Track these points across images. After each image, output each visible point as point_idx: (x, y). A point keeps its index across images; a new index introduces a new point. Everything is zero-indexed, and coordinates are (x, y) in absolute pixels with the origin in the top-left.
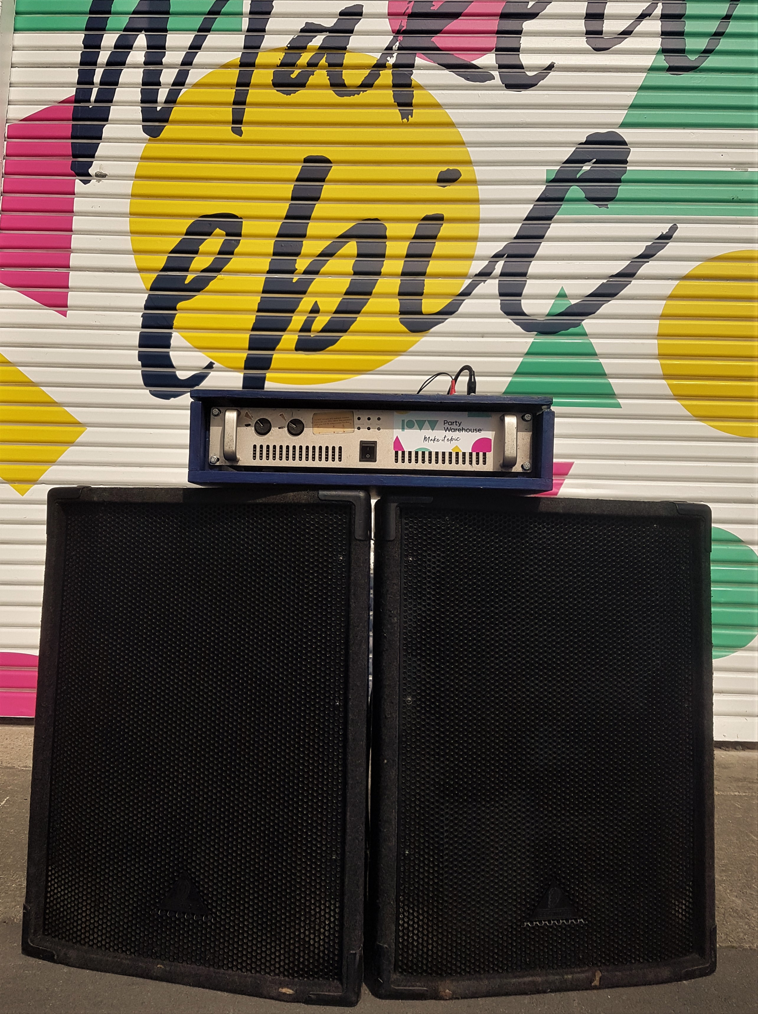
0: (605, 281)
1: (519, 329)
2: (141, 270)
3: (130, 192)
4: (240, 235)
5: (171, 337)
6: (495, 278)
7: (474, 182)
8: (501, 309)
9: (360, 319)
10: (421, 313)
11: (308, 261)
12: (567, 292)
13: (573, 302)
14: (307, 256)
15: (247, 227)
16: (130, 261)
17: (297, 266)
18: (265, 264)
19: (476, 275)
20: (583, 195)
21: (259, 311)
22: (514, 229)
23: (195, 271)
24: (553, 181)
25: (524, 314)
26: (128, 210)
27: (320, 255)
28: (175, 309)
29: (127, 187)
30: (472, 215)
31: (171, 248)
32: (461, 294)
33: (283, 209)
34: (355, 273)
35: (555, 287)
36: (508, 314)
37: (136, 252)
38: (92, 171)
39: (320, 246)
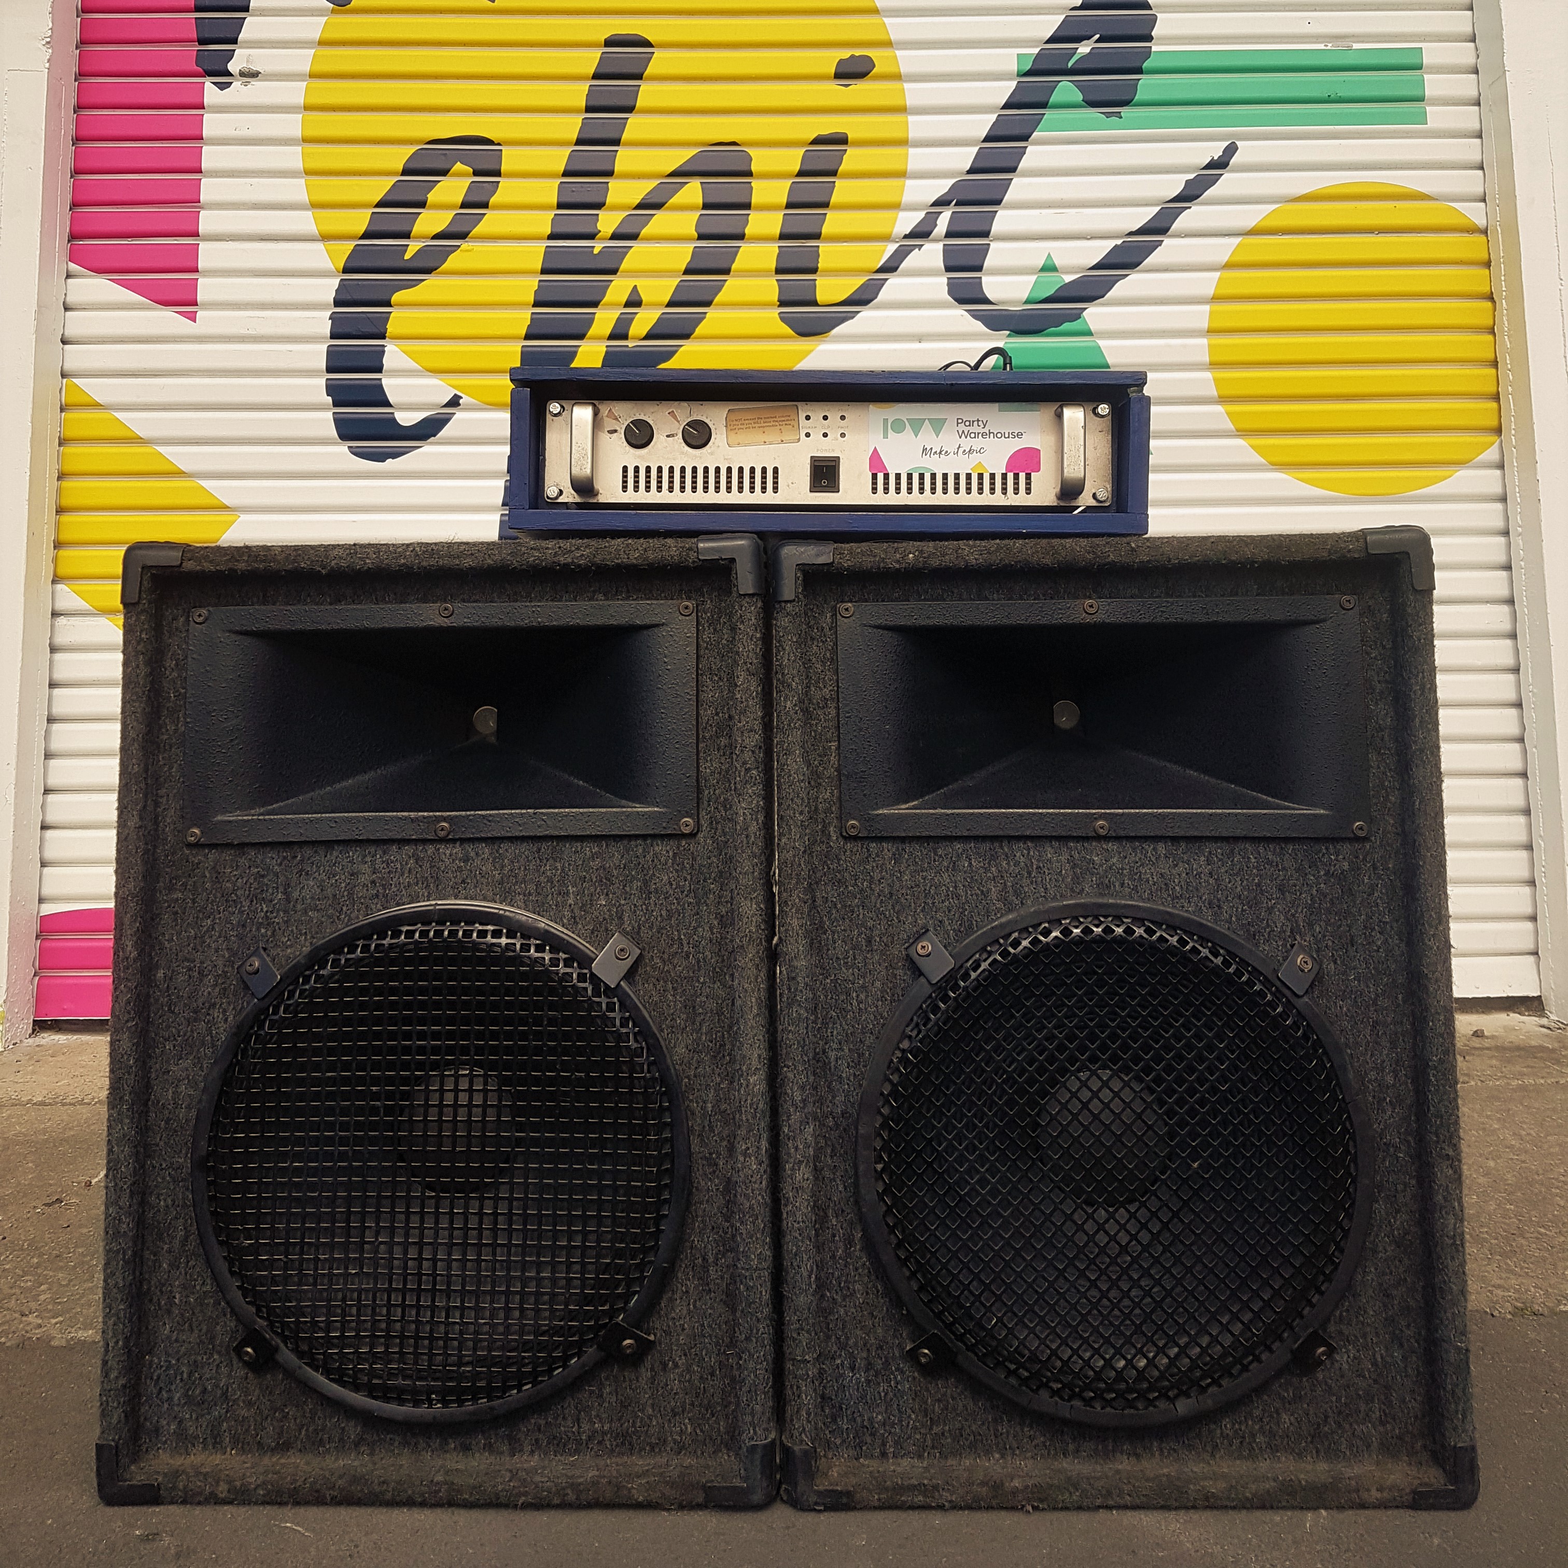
0: (1119, 242)
1: (979, 326)
2: (325, 238)
3: (301, 101)
4: (498, 173)
5: (384, 352)
6: (936, 240)
7: (897, 77)
8: (950, 293)
9: (711, 313)
10: (815, 303)
11: (619, 216)
12: (1057, 263)
13: (1068, 278)
14: (616, 208)
15: (510, 159)
16: (306, 222)
17: (599, 226)
18: (544, 223)
19: (906, 237)
20: (1079, 97)
21: (536, 304)
22: (965, 157)
23: (420, 237)
24: (1029, 73)
25: (988, 302)
26: (298, 133)
27: (639, 206)
28: (388, 304)
29: (296, 92)
30: (897, 134)
31: (378, 198)
32: (881, 270)
33: (572, 126)
34: (701, 237)
35: (1036, 253)
36: (961, 301)
37: (315, 206)
38: (233, 67)
39: (639, 191)
